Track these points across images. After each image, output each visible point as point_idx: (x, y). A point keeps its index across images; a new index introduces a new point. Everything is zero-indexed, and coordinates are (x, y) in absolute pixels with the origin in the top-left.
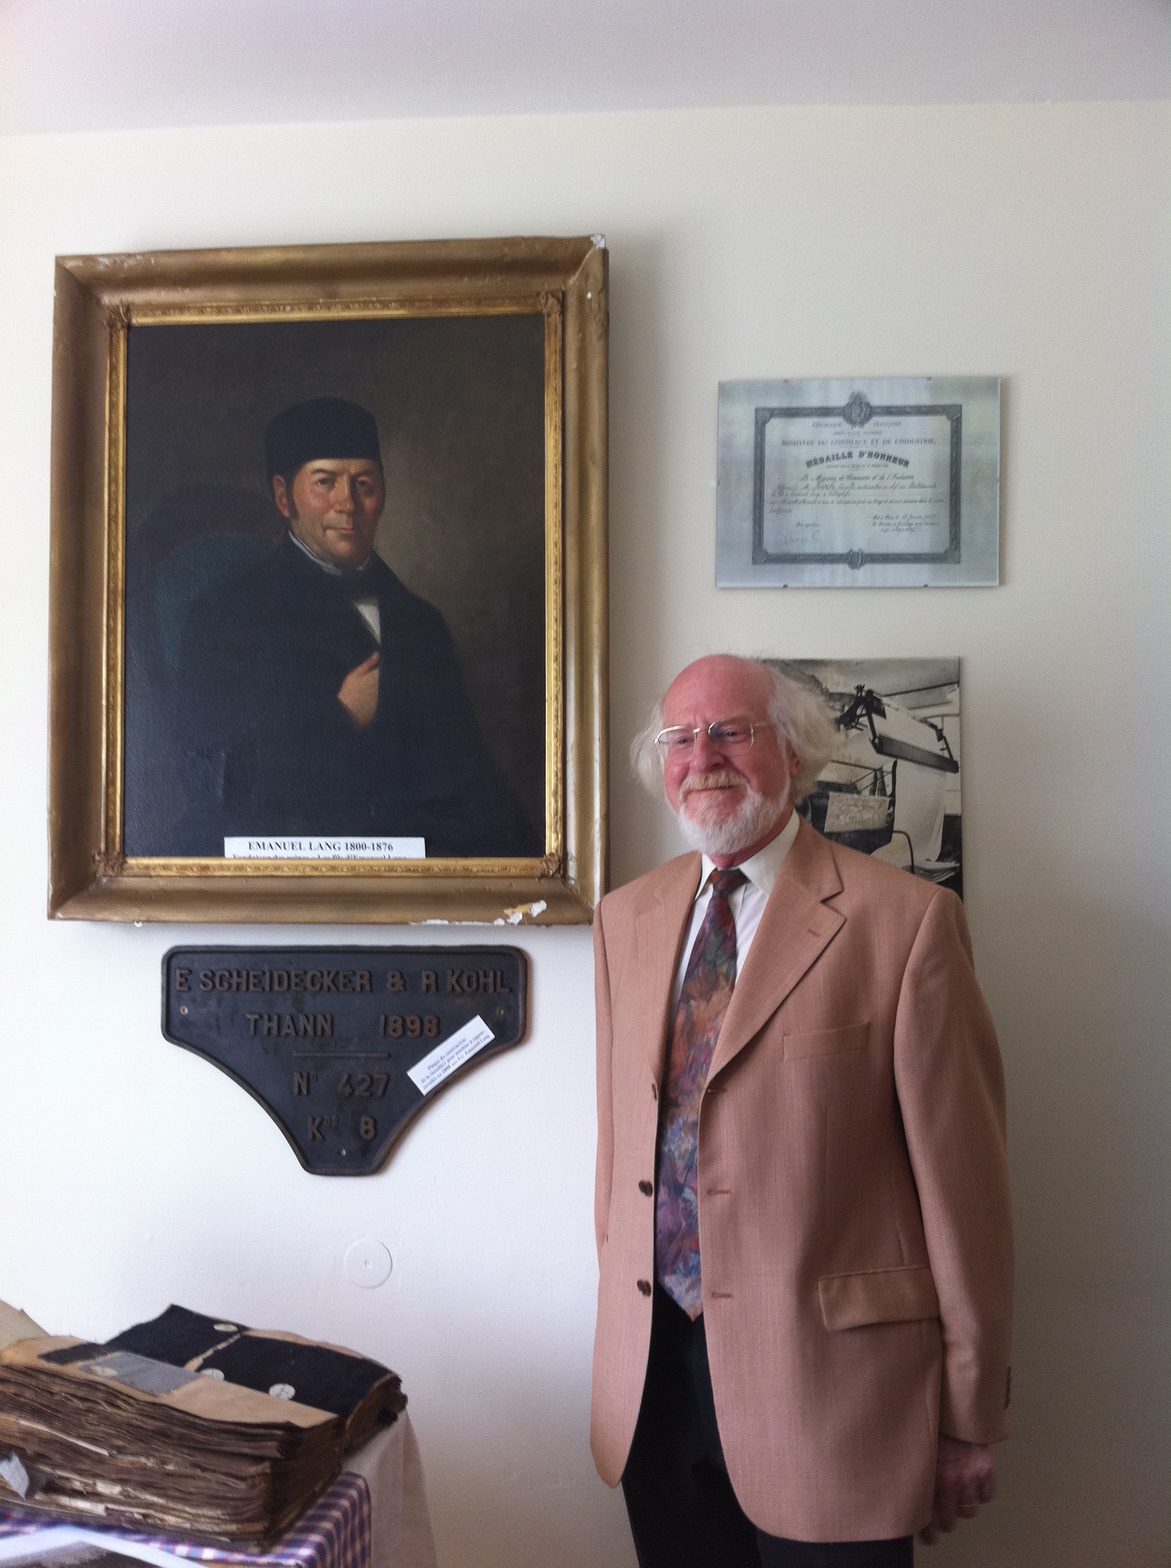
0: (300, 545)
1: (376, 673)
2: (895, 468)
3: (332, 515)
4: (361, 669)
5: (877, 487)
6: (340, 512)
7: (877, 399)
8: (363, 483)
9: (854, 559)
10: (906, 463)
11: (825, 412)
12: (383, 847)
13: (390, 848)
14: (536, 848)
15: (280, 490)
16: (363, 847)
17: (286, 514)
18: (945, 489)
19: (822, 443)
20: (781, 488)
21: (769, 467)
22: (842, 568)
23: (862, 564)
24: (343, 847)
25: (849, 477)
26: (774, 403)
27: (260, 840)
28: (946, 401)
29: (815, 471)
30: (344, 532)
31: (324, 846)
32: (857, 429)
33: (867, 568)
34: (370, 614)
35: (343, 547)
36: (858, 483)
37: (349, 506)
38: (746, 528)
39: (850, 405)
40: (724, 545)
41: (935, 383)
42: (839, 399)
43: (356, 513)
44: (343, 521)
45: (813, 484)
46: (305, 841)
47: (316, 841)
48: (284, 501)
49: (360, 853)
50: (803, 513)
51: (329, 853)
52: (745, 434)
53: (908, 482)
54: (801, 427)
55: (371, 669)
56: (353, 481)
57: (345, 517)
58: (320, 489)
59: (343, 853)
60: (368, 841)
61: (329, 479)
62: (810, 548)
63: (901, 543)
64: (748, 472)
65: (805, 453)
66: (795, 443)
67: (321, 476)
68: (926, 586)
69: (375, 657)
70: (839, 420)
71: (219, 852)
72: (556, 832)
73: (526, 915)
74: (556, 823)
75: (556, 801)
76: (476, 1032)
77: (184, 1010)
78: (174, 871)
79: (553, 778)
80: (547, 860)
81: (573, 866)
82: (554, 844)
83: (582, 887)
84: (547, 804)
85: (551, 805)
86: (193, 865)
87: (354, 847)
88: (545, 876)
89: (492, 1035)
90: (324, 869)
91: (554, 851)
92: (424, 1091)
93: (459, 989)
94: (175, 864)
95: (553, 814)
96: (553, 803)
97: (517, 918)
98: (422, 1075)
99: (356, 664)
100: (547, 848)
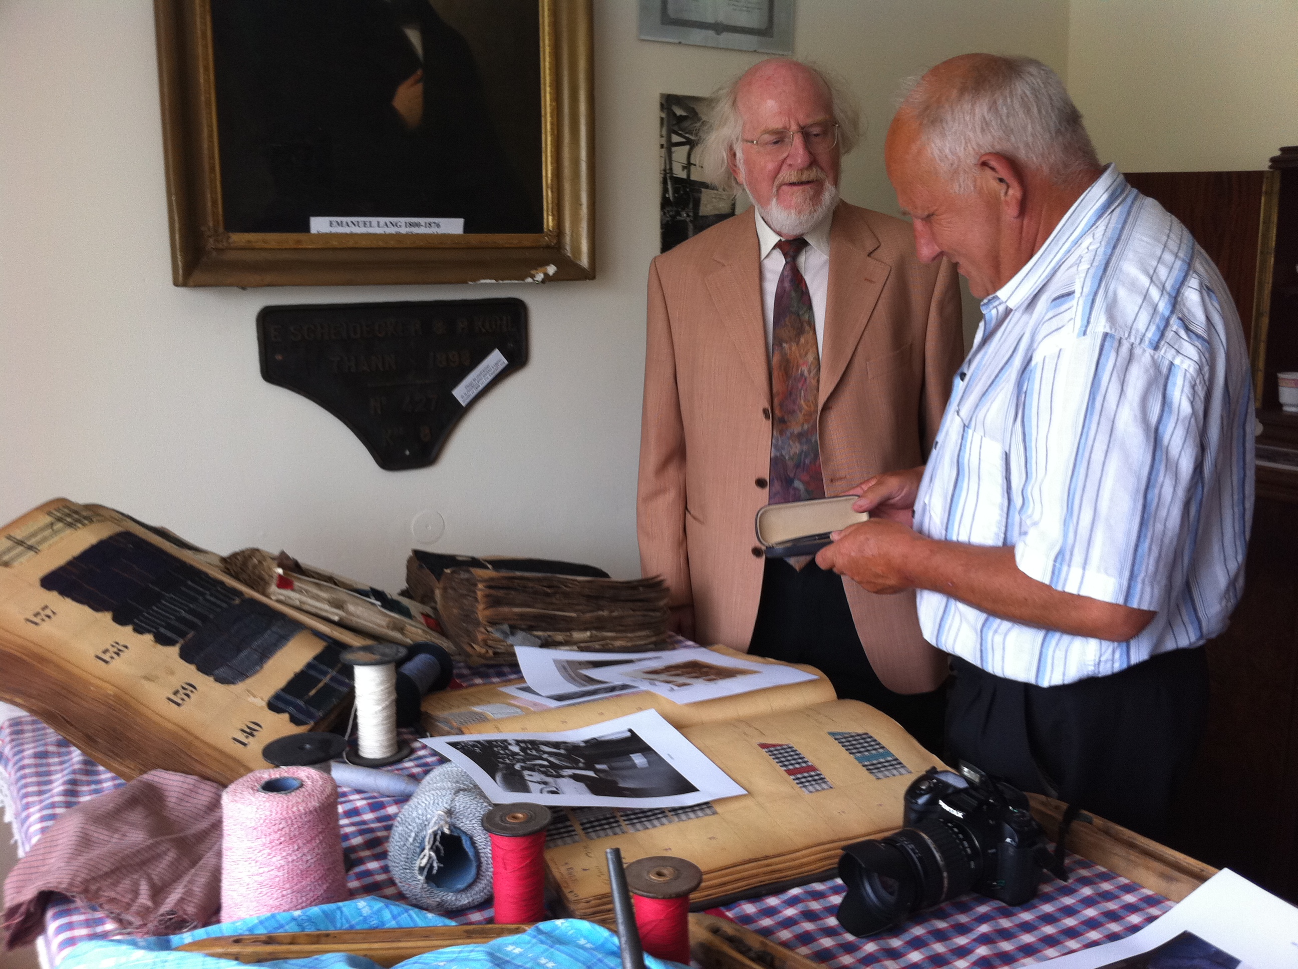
1: (419, 87)
4: (410, 81)
9: (718, 28)
12: (433, 225)
13: (438, 226)
14: (536, 226)
16: (418, 225)
22: (711, 33)
23: (722, 32)
24: (403, 224)
27: (339, 219)
31: (389, 224)
33: (725, 36)
34: (414, 36)
40: (644, 9)
46: (374, 220)
47: (383, 220)
49: (416, 230)
51: (392, 230)
55: (417, 82)
59: (404, 230)
60: (422, 221)
62: (694, 17)
63: (742, 19)
68: (755, 51)
69: (419, 72)
71: (306, 228)
72: (553, 215)
73: (546, 275)
74: (552, 208)
75: (552, 192)
76: (496, 360)
77: (279, 357)
78: (273, 245)
79: (549, 175)
80: (547, 235)
81: (568, 239)
82: (551, 224)
83: (573, 254)
84: (544, 194)
85: (548, 195)
86: (289, 239)
87: (411, 225)
88: (548, 247)
89: (506, 362)
90: (392, 242)
91: (551, 229)
92: (464, 404)
93: (484, 330)
94: (272, 239)
95: (550, 202)
96: (550, 194)
97: (540, 277)
98: (461, 393)
99: (405, 77)
100: (545, 226)
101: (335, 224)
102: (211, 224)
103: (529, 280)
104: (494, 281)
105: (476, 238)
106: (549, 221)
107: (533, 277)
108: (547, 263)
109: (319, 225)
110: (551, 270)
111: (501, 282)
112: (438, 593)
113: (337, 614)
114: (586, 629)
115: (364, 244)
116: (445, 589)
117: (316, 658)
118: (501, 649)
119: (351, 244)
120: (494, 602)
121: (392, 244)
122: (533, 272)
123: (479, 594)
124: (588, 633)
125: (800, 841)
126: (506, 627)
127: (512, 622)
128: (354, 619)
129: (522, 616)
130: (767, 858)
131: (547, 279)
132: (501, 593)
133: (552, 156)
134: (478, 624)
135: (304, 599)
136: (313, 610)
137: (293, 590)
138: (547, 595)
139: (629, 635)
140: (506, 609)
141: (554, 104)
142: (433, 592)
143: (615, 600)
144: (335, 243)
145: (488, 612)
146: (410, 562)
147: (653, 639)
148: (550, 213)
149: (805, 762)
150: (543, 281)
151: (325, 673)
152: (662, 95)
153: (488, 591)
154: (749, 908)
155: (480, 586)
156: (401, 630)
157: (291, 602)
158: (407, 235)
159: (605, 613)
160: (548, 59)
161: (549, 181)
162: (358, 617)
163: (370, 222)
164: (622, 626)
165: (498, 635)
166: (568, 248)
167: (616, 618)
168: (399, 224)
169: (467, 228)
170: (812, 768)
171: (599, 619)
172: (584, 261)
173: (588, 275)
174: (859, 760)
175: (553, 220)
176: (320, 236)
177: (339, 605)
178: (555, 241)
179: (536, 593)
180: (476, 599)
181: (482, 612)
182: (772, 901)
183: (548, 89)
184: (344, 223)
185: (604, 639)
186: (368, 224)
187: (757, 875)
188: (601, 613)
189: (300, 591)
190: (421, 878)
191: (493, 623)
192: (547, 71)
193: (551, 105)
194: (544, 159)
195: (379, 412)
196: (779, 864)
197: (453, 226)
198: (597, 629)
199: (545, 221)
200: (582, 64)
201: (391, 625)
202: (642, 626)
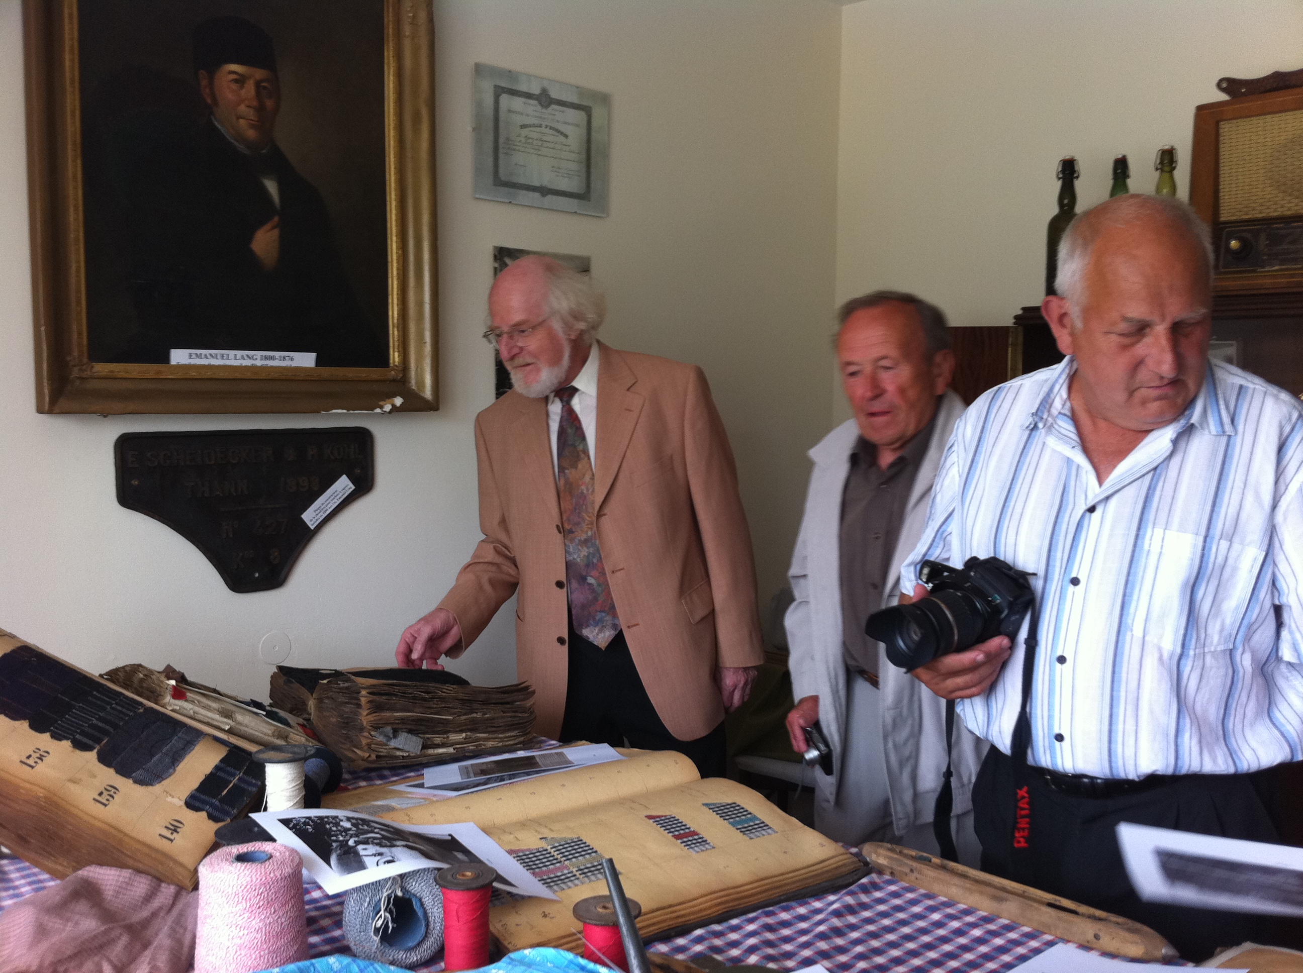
0: (219, 126)
1: (276, 232)
2: (562, 138)
3: (242, 108)
4: (268, 226)
5: (553, 148)
6: (249, 107)
7: (554, 95)
8: (265, 88)
9: (544, 191)
10: (566, 136)
11: (529, 96)
13: (292, 359)
14: (382, 360)
15: (204, 82)
16: (272, 358)
17: (209, 101)
18: (584, 156)
19: (528, 115)
20: (508, 139)
21: (502, 125)
22: (537, 195)
23: (546, 195)
24: (259, 358)
25: (541, 140)
26: (504, 84)
27: (199, 351)
28: (585, 103)
29: (525, 132)
30: (253, 122)
31: (246, 357)
32: (544, 110)
33: (549, 197)
34: (271, 187)
35: (251, 134)
36: (545, 144)
37: (255, 103)
38: (490, 161)
39: (541, 94)
40: (478, 171)
41: (581, 91)
42: (536, 90)
43: (260, 109)
44: (251, 114)
45: (523, 140)
46: (232, 353)
47: (240, 353)
48: (207, 90)
49: (271, 363)
50: (518, 158)
51: (248, 363)
52: (489, 100)
53: (567, 148)
54: (517, 103)
55: (273, 228)
56: (258, 84)
57: (252, 112)
58: (234, 86)
59: (259, 363)
60: (277, 354)
61: (241, 80)
62: (522, 180)
63: (563, 184)
64: (491, 125)
65: (519, 120)
66: (515, 112)
67: (234, 76)
68: (575, 212)
69: (276, 219)
70: (535, 102)
71: (166, 359)
72: (399, 352)
73: (393, 406)
74: (398, 346)
75: (398, 331)
76: (343, 485)
77: (135, 482)
78: (134, 375)
79: (396, 315)
80: (393, 370)
81: (413, 373)
82: (397, 359)
83: (418, 387)
84: (391, 332)
85: (394, 334)
86: (149, 370)
87: (266, 358)
88: (394, 381)
89: (353, 487)
90: (249, 374)
91: (397, 364)
92: (312, 528)
93: (332, 458)
94: (135, 369)
95: (396, 339)
96: (396, 332)
97: (388, 408)
98: (310, 517)
99: (262, 223)
100: (391, 361)
101: (194, 356)
102: (76, 354)
103: (378, 410)
104: (345, 411)
105: (327, 372)
106: (395, 357)
107: (381, 407)
108: (395, 395)
109: (179, 357)
110: (398, 401)
111: (352, 412)
112: (311, 704)
113: (228, 724)
114: (461, 731)
115: (222, 375)
116: (320, 700)
117: (222, 761)
118: (383, 752)
119: (209, 374)
120: (377, 708)
121: (248, 375)
122: (381, 403)
123: (363, 700)
124: (464, 735)
125: (696, 892)
126: (388, 730)
127: (395, 726)
128: (242, 728)
129: (403, 720)
130: (670, 906)
131: (395, 409)
132: (383, 699)
133: (398, 299)
134: (362, 729)
135: (197, 709)
136: (206, 720)
137: (186, 701)
138: (424, 699)
139: (500, 736)
140: (387, 714)
141: (400, 252)
142: (305, 703)
143: (485, 703)
144: (194, 374)
145: (371, 717)
146: (274, 677)
147: (522, 739)
148: (396, 350)
149: (689, 828)
150: (390, 412)
151: (234, 775)
152: (495, 248)
153: (372, 697)
154: (663, 948)
155: (364, 692)
156: (286, 738)
157: (185, 712)
158: (263, 368)
159: (479, 715)
160: (394, 212)
161: (395, 321)
162: (246, 726)
163: (228, 355)
164: (494, 727)
165: (381, 739)
166: (413, 382)
167: (487, 719)
168: (255, 357)
169: (318, 362)
170: (695, 833)
171: (474, 721)
172: (428, 393)
173: (432, 406)
174: (733, 824)
175: (399, 356)
176: (180, 367)
177: (227, 715)
178: (401, 375)
179: (414, 698)
180: (359, 706)
181: (365, 717)
182: (681, 941)
183: (394, 238)
184: (203, 356)
185: (478, 740)
186: (225, 357)
187: (665, 921)
188: (474, 715)
189: (193, 702)
190: (377, 939)
191: (376, 727)
192: (394, 223)
193: (397, 253)
194: (390, 301)
195: (231, 536)
196: (683, 910)
197: (306, 360)
198: (471, 730)
199: (391, 357)
200: (426, 218)
201: (276, 734)
202: (510, 727)
